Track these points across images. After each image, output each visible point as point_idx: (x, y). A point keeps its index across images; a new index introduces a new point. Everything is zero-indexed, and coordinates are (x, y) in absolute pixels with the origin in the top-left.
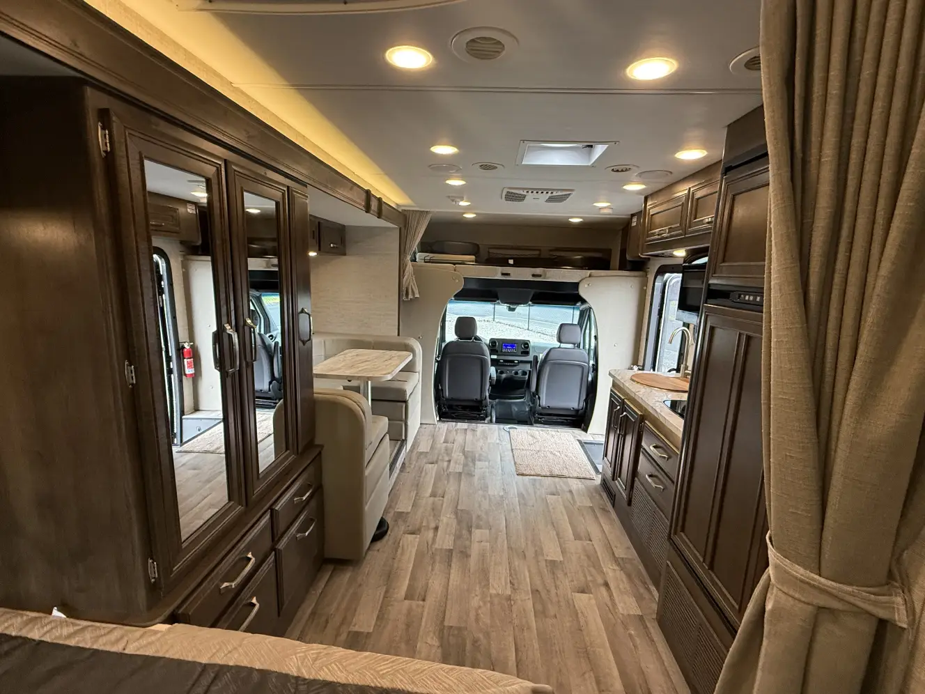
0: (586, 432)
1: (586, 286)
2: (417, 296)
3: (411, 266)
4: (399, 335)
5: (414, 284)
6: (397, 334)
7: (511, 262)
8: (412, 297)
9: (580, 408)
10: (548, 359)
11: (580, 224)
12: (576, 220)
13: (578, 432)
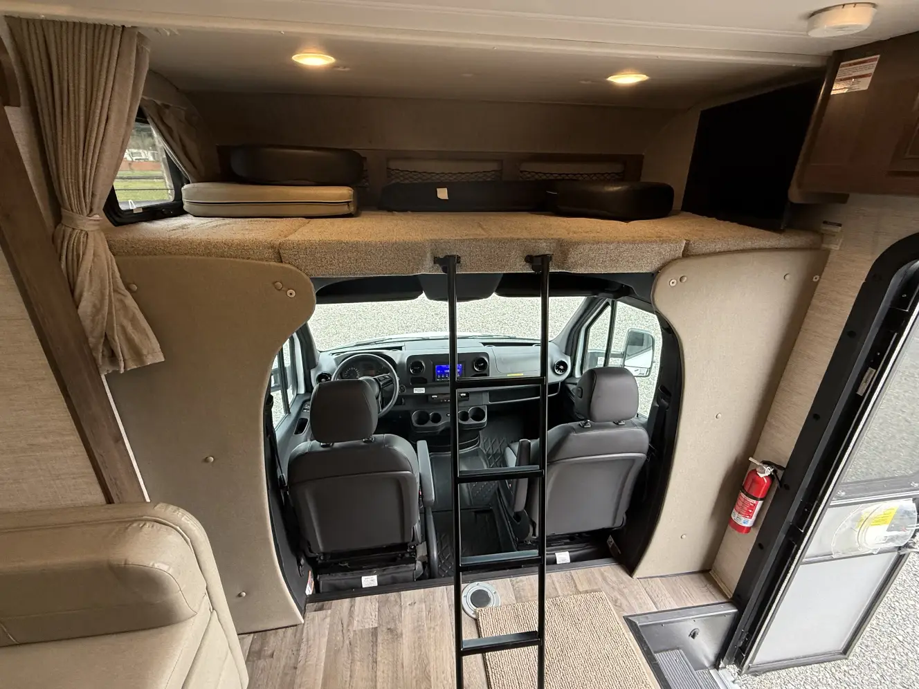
0: (631, 577)
1: (674, 282)
2: (155, 356)
3: (105, 255)
4: (109, 501)
5: (133, 320)
6: (99, 497)
7: (443, 194)
8: (132, 366)
9: (619, 523)
10: (561, 455)
11: (638, 90)
12: (626, 79)
13: (606, 572)
